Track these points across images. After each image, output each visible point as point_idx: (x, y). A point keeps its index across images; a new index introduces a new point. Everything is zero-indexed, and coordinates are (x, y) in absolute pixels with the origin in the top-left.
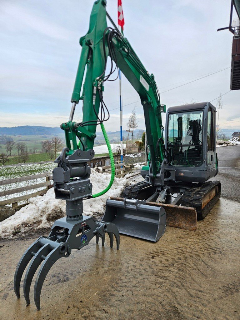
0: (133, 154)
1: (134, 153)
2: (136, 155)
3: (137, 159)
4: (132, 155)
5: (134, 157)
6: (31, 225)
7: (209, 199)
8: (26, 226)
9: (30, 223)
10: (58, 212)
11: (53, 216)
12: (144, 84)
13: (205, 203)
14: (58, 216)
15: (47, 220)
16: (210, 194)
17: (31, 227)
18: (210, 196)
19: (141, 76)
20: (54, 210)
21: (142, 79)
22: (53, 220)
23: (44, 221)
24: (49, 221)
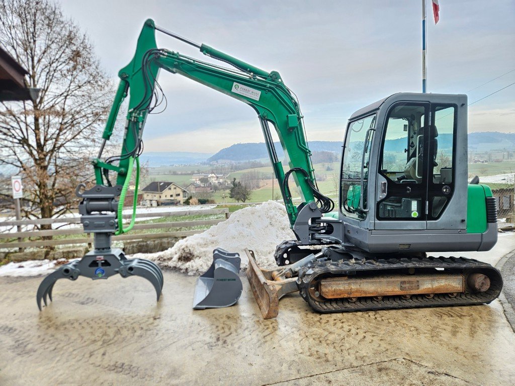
6: (164, 260)
7: (395, 290)
8: (159, 260)
9: (165, 258)
10: (188, 253)
11: (183, 256)
12: (245, 93)
13: (365, 292)
14: (188, 257)
15: (180, 259)
16: (405, 282)
17: (161, 262)
18: (407, 285)
19: (235, 84)
20: (183, 249)
21: (240, 87)
22: (184, 260)
23: (173, 259)
24: (181, 260)
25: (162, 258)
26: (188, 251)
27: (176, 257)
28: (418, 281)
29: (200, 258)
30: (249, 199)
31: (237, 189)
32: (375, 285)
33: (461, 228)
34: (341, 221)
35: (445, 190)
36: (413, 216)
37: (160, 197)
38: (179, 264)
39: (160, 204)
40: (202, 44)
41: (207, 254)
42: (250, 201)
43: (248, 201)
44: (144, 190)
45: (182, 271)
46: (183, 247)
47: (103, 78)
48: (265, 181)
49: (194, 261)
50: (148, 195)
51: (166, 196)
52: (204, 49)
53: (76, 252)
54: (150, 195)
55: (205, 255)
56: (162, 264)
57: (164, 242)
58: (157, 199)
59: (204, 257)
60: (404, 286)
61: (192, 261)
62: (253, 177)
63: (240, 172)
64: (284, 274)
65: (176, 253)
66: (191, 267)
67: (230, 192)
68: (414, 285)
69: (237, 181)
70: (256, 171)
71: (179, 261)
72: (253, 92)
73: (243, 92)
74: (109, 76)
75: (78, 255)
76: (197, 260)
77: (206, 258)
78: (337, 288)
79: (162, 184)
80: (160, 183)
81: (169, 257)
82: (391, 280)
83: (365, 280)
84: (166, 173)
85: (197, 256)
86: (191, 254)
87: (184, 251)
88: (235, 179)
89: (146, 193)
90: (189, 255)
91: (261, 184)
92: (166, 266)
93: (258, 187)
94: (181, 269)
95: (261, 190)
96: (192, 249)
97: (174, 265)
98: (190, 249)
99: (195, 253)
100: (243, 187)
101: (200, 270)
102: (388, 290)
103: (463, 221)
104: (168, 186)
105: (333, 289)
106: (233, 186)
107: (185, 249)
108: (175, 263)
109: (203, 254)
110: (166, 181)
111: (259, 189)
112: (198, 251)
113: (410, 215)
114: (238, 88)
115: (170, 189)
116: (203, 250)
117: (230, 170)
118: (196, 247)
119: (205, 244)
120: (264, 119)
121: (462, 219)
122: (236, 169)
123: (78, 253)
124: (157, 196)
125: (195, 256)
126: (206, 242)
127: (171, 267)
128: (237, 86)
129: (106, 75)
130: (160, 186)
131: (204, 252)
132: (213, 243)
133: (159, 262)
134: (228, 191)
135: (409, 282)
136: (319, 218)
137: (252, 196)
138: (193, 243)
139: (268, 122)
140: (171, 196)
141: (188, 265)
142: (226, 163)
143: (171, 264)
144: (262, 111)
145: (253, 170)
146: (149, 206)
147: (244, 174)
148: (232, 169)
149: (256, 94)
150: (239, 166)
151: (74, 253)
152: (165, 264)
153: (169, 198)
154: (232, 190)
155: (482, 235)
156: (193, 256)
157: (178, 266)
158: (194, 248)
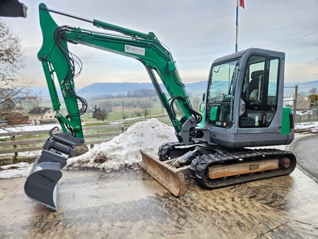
0: (302, 111)
1: (304, 110)
2: (306, 112)
3: (306, 118)
4: (300, 112)
5: (302, 114)
6: (83, 163)
7: (247, 170)
8: (79, 163)
9: (83, 161)
10: (102, 156)
11: (99, 159)
12: (134, 51)
13: (232, 173)
14: (102, 160)
15: (95, 161)
16: (252, 165)
17: (81, 164)
18: (253, 167)
19: (126, 46)
20: (99, 154)
21: (130, 48)
22: (99, 162)
23: (91, 162)
24: (97, 162)
25: (81, 161)
26: (103, 155)
27: (92, 160)
28: (258, 164)
29: (111, 159)
30: (106, 118)
31: (98, 112)
32: (237, 168)
33: (279, 132)
34: (209, 129)
35: (272, 109)
36: (256, 125)
37: (42, 118)
38: (96, 165)
39: (43, 123)
40: (94, 20)
41: (116, 156)
42: (107, 120)
43: (106, 120)
44: (29, 113)
45: (101, 170)
46: (98, 152)
47: (3, 28)
48: (116, 107)
49: (108, 162)
50: (32, 117)
51: (47, 117)
52: (96, 23)
53: (6, 160)
54: (34, 117)
55: (115, 158)
56: (82, 166)
57: (78, 150)
58: (40, 119)
59: (114, 159)
60: (251, 167)
61: (106, 162)
62: (108, 105)
63: (98, 101)
64: (175, 165)
65: (92, 157)
66: (106, 167)
67: (93, 114)
68: (256, 166)
69: (97, 107)
70: (109, 101)
71: (95, 163)
72: (139, 50)
73: (132, 51)
74: (9, 27)
75: (8, 163)
76: (110, 161)
77: (116, 160)
78: (218, 172)
79: (43, 109)
80: (42, 108)
81: (86, 160)
82: (245, 164)
83: (232, 166)
84: (45, 101)
85: (110, 159)
86: (104, 157)
87: (100, 155)
88: (96, 106)
89: (31, 115)
90: (103, 158)
91: (113, 109)
92: (86, 167)
93: (111, 111)
94: (100, 169)
95: (113, 113)
96: (105, 154)
97: (92, 166)
98: (104, 153)
99: (108, 157)
100: (101, 111)
101: (114, 168)
102: (243, 170)
103: (280, 127)
104: (48, 110)
105: (215, 172)
106: (94, 110)
107: (100, 154)
108: (92, 164)
109: (113, 157)
110: (46, 107)
111: (113, 112)
112: (109, 155)
113: (255, 124)
114: (129, 49)
115: (49, 112)
116: (113, 153)
117: (91, 100)
118: (107, 152)
119: (113, 150)
120: (149, 68)
121: (280, 126)
122: (95, 99)
123: (8, 161)
124: (40, 117)
125: (108, 159)
126: (114, 148)
127: (90, 168)
128: (128, 47)
129: (6, 26)
130: (42, 110)
131: (114, 155)
132: (119, 149)
133: (79, 164)
134: (92, 114)
135: (254, 165)
136: (194, 128)
137: (108, 117)
138: (105, 149)
139: (153, 69)
140: (51, 117)
141: (103, 165)
142: (88, 95)
143: (90, 165)
144: (148, 63)
145: (107, 100)
146: (34, 124)
147: (102, 103)
148: (93, 99)
149: (141, 51)
150: (98, 97)
151: (4, 161)
152: (85, 165)
153: (49, 118)
154: (94, 113)
155: (288, 135)
156: (106, 158)
157: (95, 166)
158: (106, 153)
